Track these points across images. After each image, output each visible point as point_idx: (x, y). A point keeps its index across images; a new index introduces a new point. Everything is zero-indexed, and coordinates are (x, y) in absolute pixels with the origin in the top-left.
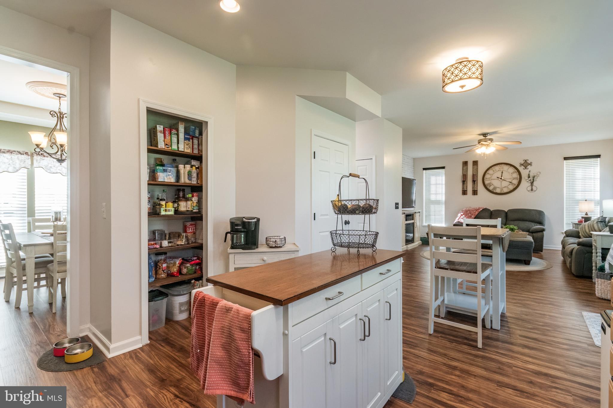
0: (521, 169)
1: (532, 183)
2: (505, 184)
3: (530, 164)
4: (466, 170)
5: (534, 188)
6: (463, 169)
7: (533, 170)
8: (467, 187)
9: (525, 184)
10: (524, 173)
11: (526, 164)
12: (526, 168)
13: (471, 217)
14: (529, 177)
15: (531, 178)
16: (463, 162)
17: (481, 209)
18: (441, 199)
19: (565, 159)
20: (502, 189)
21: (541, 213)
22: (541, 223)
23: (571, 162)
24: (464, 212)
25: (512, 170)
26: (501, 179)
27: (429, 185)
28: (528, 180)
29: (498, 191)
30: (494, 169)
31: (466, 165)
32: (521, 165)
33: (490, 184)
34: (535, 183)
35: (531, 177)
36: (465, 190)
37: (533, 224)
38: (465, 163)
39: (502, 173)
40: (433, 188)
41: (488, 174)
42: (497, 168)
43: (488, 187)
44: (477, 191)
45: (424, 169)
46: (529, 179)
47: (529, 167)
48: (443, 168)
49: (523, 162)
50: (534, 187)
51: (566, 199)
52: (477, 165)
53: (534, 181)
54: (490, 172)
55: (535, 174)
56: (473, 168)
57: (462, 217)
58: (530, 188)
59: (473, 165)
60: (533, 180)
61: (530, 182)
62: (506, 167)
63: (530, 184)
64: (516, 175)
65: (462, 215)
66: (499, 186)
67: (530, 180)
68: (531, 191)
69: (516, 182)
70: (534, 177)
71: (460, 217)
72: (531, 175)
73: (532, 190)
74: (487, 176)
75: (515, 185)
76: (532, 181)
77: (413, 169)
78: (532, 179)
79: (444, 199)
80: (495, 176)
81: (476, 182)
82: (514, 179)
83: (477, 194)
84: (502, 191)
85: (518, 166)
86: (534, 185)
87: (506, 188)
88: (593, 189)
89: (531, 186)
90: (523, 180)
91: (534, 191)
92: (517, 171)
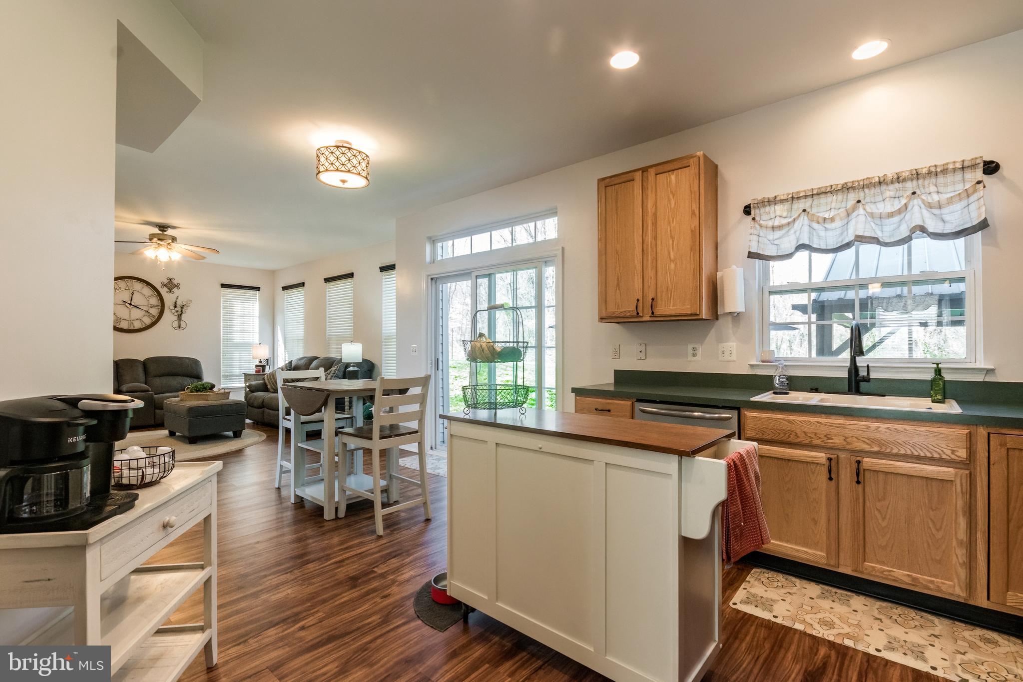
0: (164, 291)
1: (180, 316)
2: (136, 314)
3: (177, 286)
7: (181, 295)
9: (169, 317)
10: (169, 299)
11: (171, 285)
14: (175, 307)
15: (178, 309)
19: (224, 286)
20: (131, 323)
23: (230, 291)
25: (147, 291)
26: (130, 304)
30: (116, 286)
32: (164, 285)
34: (183, 315)
35: (178, 306)
37: (188, 379)
42: (121, 284)
46: (176, 309)
47: (175, 290)
49: (166, 281)
50: (182, 323)
51: (223, 341)
53: (182, 313)
55: (184, 303)
58: (176, 324)
60: (182, 311)
61: (176, 314)
62: (138, 286)
63: (176, 318)
64: (154, 301)
66: (126, 318)
67: (177, 311)
68: (177, 328)
69: (155, 312)
70: (182, 308)
72: (179, 303)
73: (179, 327)
75: (153, 316)
76: (179, 313)
78: (180, 310)
80: (117, 299)
82: (152, 306)
84: (132, 326)
85: (158, 287)
86: (183, 319)
87: (139, 321)
88: (251, 329)
89: (177, 321)
90: (166, 311)
91: (182, 328)
92: (156, 294)
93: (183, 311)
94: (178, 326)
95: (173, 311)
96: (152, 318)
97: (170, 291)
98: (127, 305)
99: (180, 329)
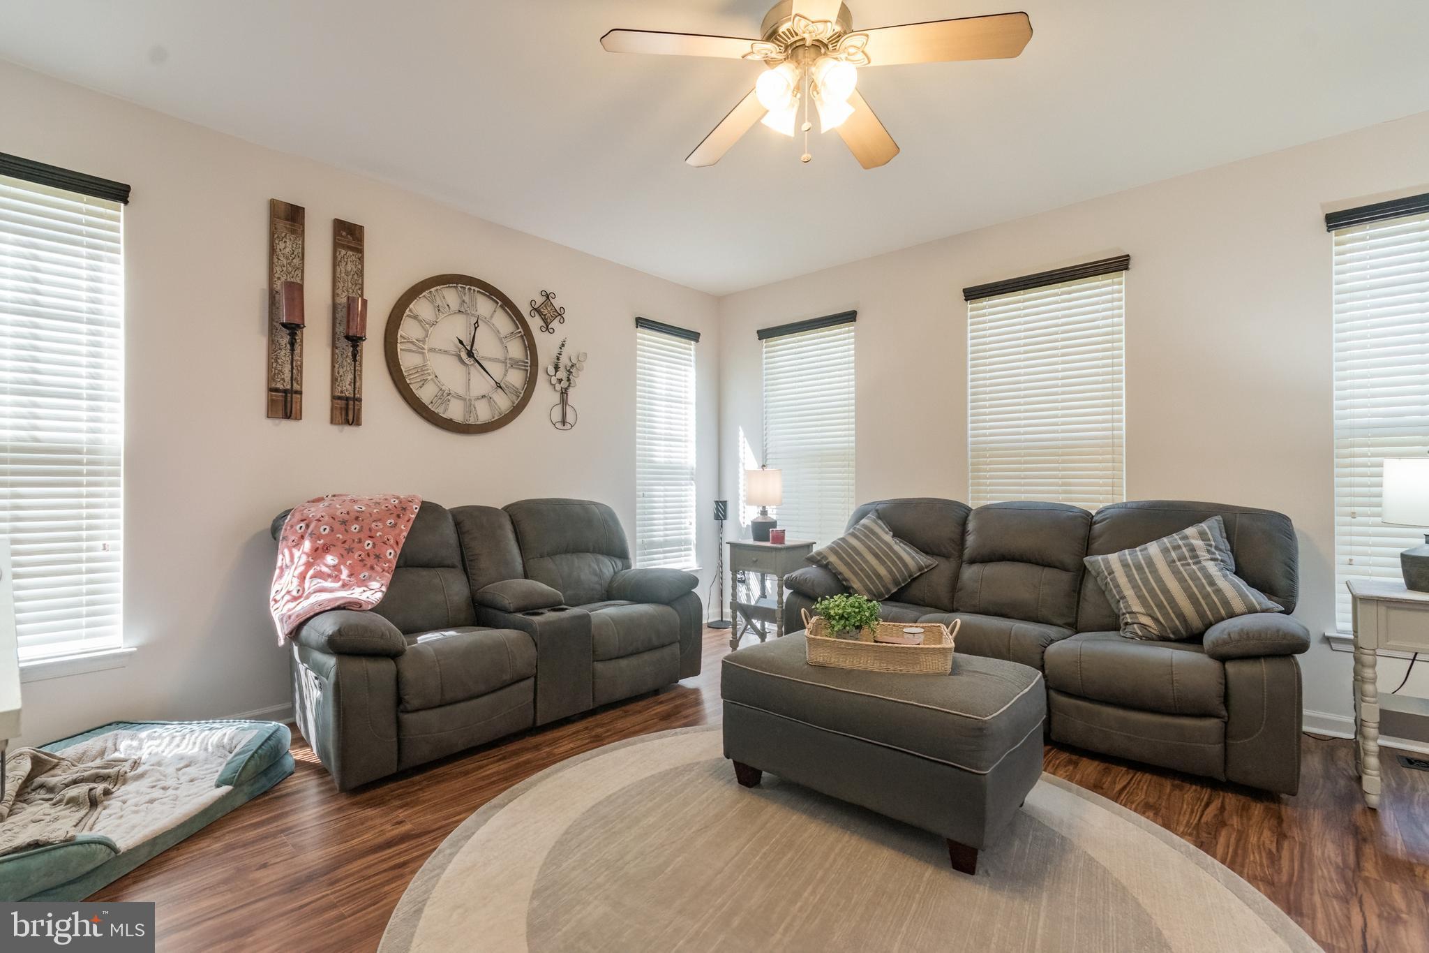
0: (535, 323)
1: (564, 393)
2: (481, 385)
3: (560, 315)
4: (295, 261)
5: (570, 418)
6: (273, 251)
7: (568, 339)
8: (297, 370)
9: (544, 395)
10: (546, 345)
11: (549, 311)
12: (547, 329)
13: (378, 557)
15: (562, 374)
16: (277, 205)
17: (417, 510)
19: (640, 323)
22: (617, 553)
23: (653, 338)
24: (324, 530)
25: (503, 322)
26: (471, 354)
29: (455, 412)
30: (439, 302)
31: (293, 232)
32: (536, 310)
33: (422, 374)
34: (571, 391)
35: (562, 366)
36: (290, 386)
38: (288, 217)
39: (475, 326)
41: (415, 317)
42: (450, 296)
43: (411, 389)
44: (357, 402)
46: (558, 375)
47: (556, 325)
48: (119, 193)
49: (540, 300)
50: (569, 411)
51: (638, 461)
52: (359, 250)
53: (569, 386)
54: (420, 307)
55: (574, 361)
56: (335, 263)
57: (322, 569)
58: (557, 416)
59: (337, 245)
60: (569, 380)
61: (558, 387)
62: (484, 306)
63: (556, 398)
64: (516, 350)
65: (318, 553)
66: (461, 391)
67: (560, 381)
68: (559, 425)
69: (516, 378)
70: (570, 372)
71: (309, 565)
72: (564, 361)
73: (564, 422)
74: (408, 329)
75: (517, 393)
76: (564, 385)
78: (565, 377)
80: (441, 336)
82: (515, 364)
83: (356, 423)
84: (472, 416)
85: (525, 310)
86: (570, 402)
87: (484, 401)
89: (560, 406)
90: (541, 379)
91: (569, 426)
92: (523, 333)
93: (572, 382)
94: (560, 418)
95: (554, 380)
96: (515, 396)
97: (547, 327)
98: (464, 355)
99: (565, 428)
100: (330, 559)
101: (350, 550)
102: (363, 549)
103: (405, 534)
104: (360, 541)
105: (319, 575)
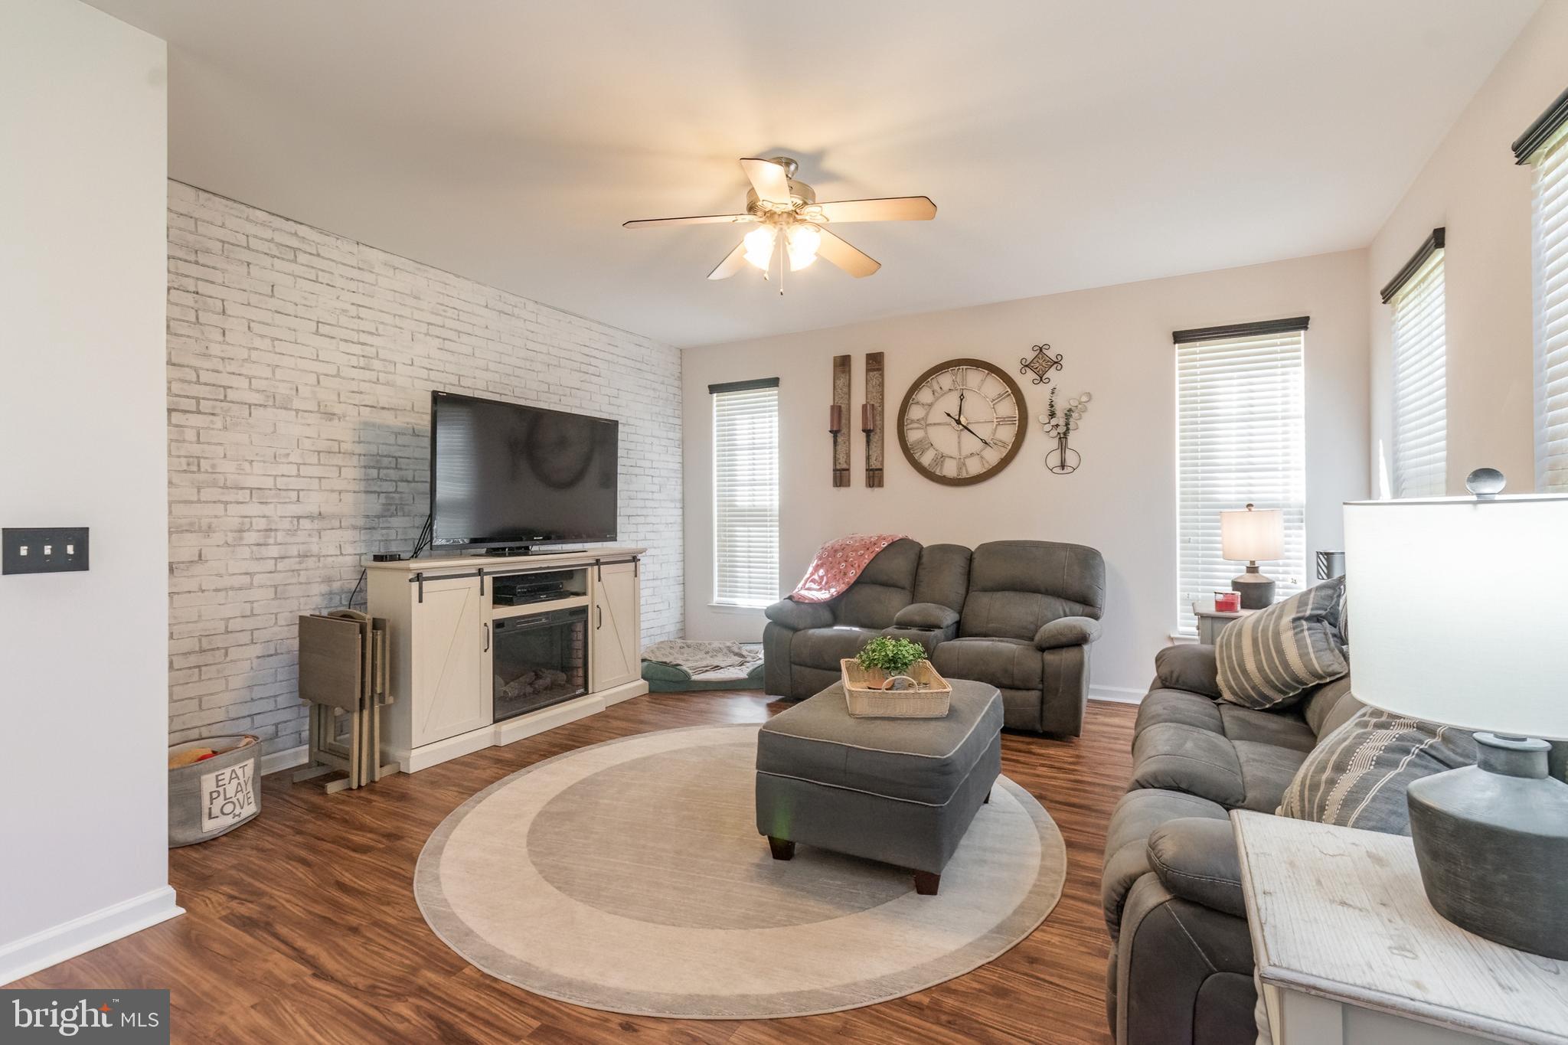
0: (1024, 380)
1: (1063, 438)
2: (970, 444)
3: (1056, 363)
4: (846, 390)
5: (1071, 459)
6: (834, 388)
7: (1065, 385)
8: (848, 455)
9: (1039, 442)
10: (1036, 396)
11: (1042, 363)
12: (1041, 380)
13: (845, 574)
15: (1060, 420)
16: (835, 358)
17: (884, 544)
18: (768, 503)
19: (1179, 337)
20: (964, 464)
21: (1087, 559)
22: (1087, 602)
23: (1198, 350)
24: (827, 554)
25: (994, 386)
26: (958, 422)
27: (730, 448)
28: (1048, 428)
29: (950, 470)
30: (935, 387)
31: (843, 372)
32: (1027, 366)
33: (926, 444)
34: (1071, 436)
35: (1059, 412)
36: (845, 466)
37: (1059, 605)
38: (843, 364)
39: (962, 398)
40: (743, 459)
41: (918, 403)
42: (945, 380)
43: (916, 456)
44: (881, 470)
45: (714, 389)
46: (1054, 422)
47: (1052, 373)
48: (774, 382)
49: (1030, 356)
50: (1069, 454)
51: (1183, 500)
52: (881, 369)
53: (1068, 429)
54: (924, 395)
55: (1074, 403)
56: (868, 382)
57: (816, 577)
58: (1054, 460)
59: (868, 370)
60: (1067, 424)
61: (1054, 433)
62: (974, 377)
63: (1055, 444)
64: (1008, 408)
65: (817, 569)
66: (954, 453)
67: (1057, 425)
68: (1058, 471)
69: (1007, 434)
70: (1068, 415)
71: (812, 574)
72: (1060, 407)
73: (1063, 466)
74: (915, 413)
75: (1004, 445)
76: (1061, 430)
77: (677, 391)
78: (1062, 422)
79: (776, 504)
80: (937, 415)
81: (875, 438)
82: (1002, 421)
83: (881, 484)
84: (964, 471)
85: (1013, 371)
86: (1070, 445)
87: (974, 458)
88: (1280, 459)
89: (1058, 452)
90: (1032, 427)
91: (1070, 470)
92: (1010, 392)
93: (1071, 427)
94: (1059, 464)
96: (1003, 449)
97: (1041, 378)
98: (954, 423)
99: (1065, 471)
100: (821, 572)
101: (832, 568)
102: (839, 568)
103: (867, 561)
104: (839, 563)
105: (813, 581)
